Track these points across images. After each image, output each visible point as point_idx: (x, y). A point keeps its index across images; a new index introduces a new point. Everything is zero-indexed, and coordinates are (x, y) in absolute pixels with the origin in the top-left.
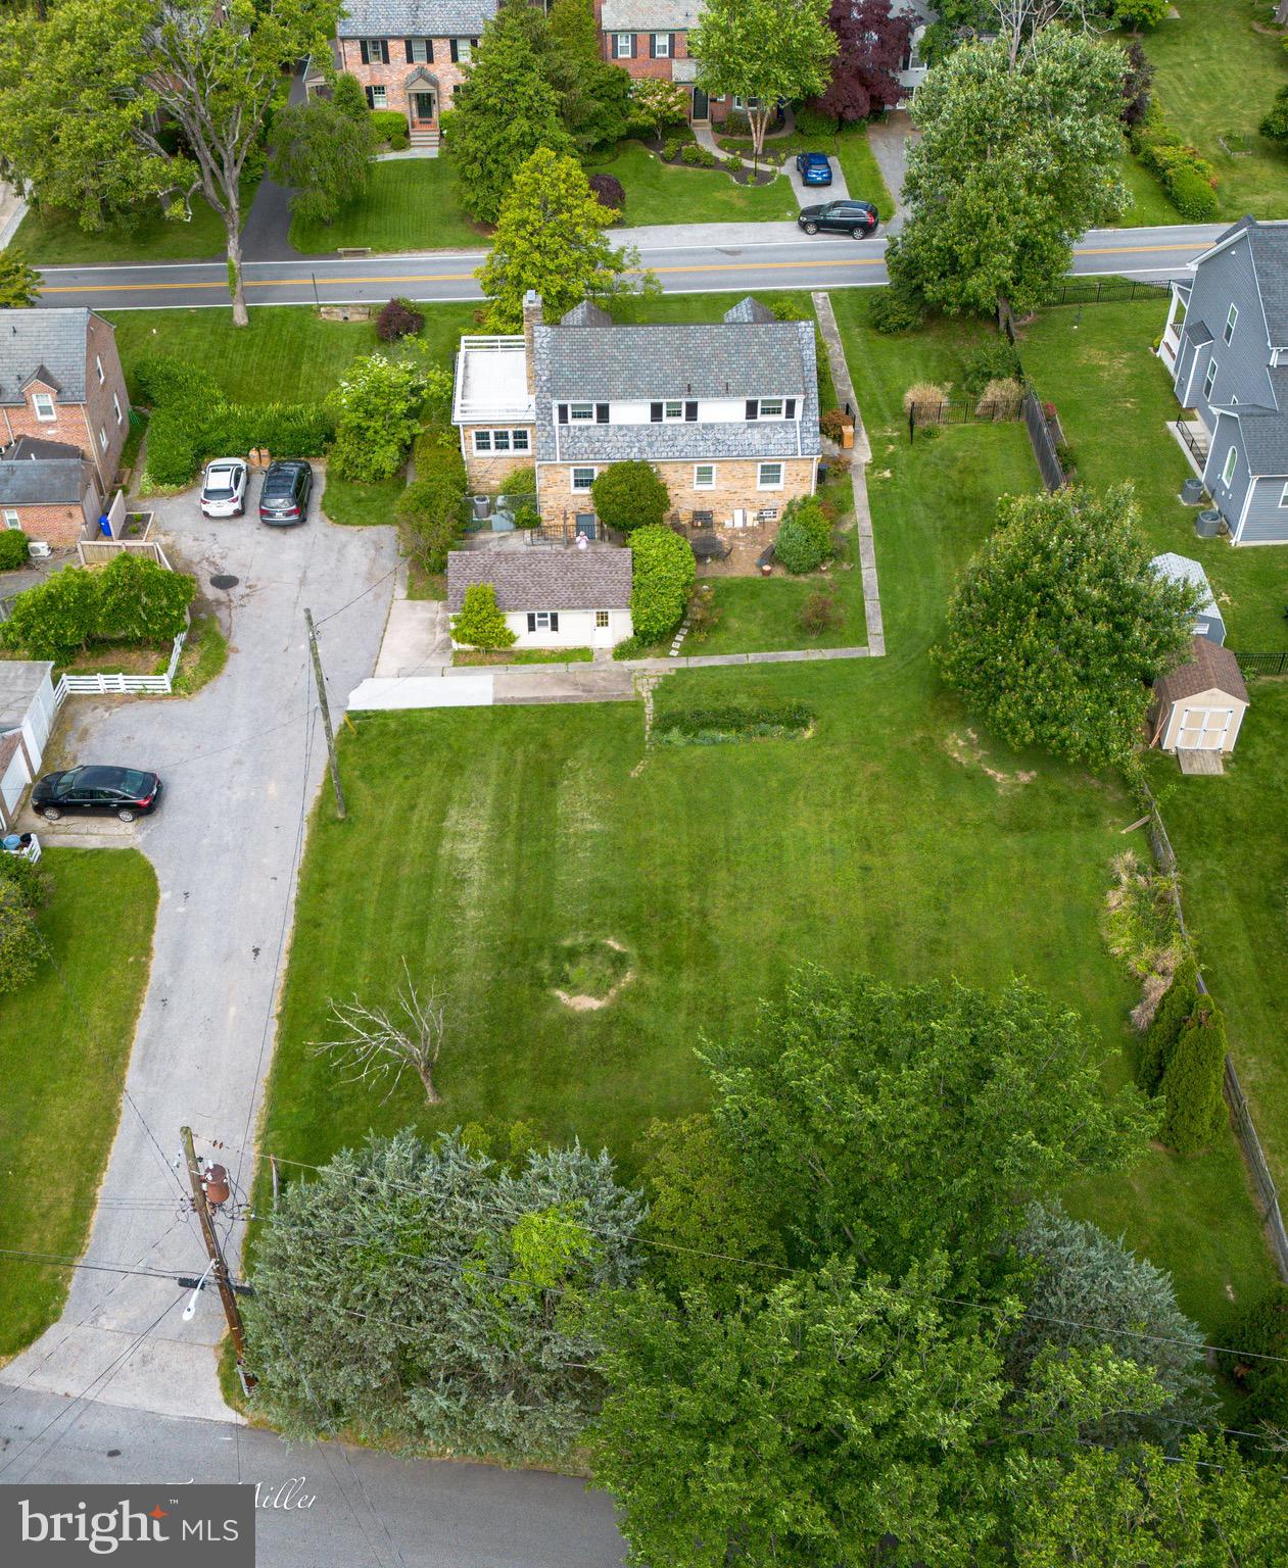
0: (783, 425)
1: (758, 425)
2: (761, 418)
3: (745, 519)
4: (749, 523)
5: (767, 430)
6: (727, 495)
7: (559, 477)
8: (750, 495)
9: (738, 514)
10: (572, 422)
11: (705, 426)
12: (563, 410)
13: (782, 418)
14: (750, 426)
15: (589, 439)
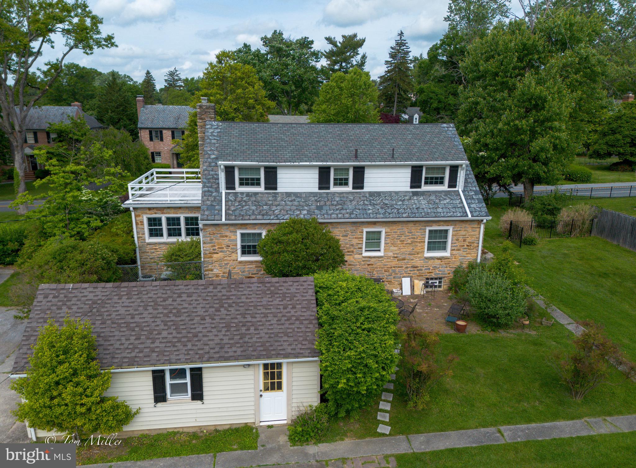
0: (446, 193)
1: (423, 193)
2: (425, 188)
3: (412, 287)
4: (417, 292)
5: (433, 197)
6: (395, 263)
7: (226, 241)
8: (418, 262)
9: (406, 282)
10: (239, 189)
11: (372, 194)
12: (229, 171)
13: (445, 187)
14: (415, 194)
15: (258, 204)
